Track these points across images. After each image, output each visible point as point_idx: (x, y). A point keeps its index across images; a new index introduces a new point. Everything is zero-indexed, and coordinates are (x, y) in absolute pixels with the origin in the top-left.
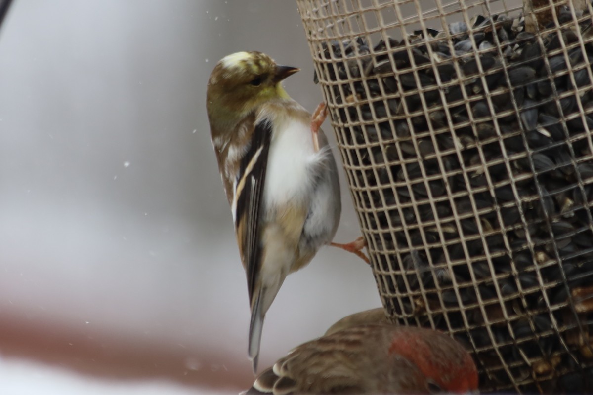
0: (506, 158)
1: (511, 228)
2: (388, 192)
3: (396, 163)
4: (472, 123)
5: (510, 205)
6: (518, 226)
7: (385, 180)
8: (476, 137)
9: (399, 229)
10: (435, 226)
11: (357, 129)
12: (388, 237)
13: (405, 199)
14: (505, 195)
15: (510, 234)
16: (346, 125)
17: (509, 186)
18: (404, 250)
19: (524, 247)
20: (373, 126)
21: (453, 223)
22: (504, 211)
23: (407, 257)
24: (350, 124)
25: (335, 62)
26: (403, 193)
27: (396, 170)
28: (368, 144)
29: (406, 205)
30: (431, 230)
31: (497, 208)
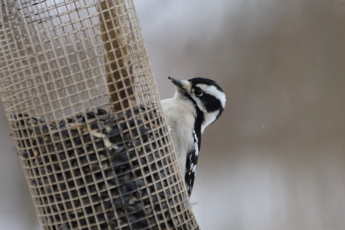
0: (105, 179)
1: (108, 211)
2: (51, 197)
3: (55, 184)
4: (89, 164)
5: (107, 200)
6: (111, 209)
7: (50, 191)
8: (91, 170)
9: (56, 214)
10: (73, 211)
11: (36, 170)
12: (51, 217)
13: (59, 199)
14: (105, 195)
15: (108, 213)
16: (31, 168)
17: (106, 192)
18: (59, 223)
19: (114, 219)
20: (43, 167)
21: (82, 209)
22: (104, 202)
23: (61, 226)
24: (33, 167)
25: (24, 139)
26: (58, 197)
27: (55, 187)
28: (41, 176)
29: (60, 202)
30: (71, 213)
31: (101, 201)
